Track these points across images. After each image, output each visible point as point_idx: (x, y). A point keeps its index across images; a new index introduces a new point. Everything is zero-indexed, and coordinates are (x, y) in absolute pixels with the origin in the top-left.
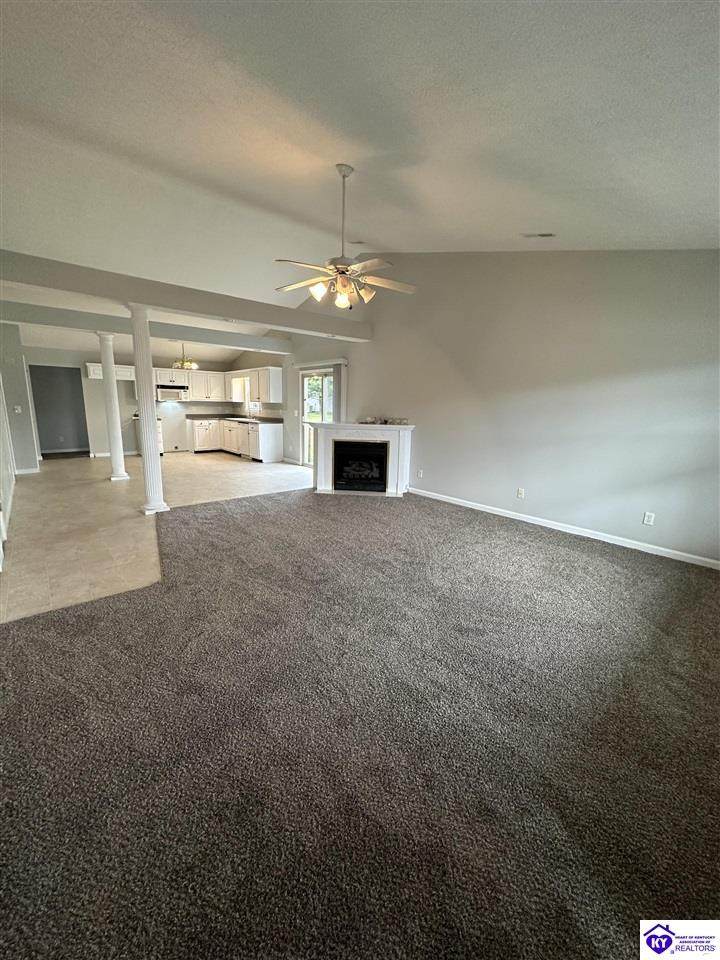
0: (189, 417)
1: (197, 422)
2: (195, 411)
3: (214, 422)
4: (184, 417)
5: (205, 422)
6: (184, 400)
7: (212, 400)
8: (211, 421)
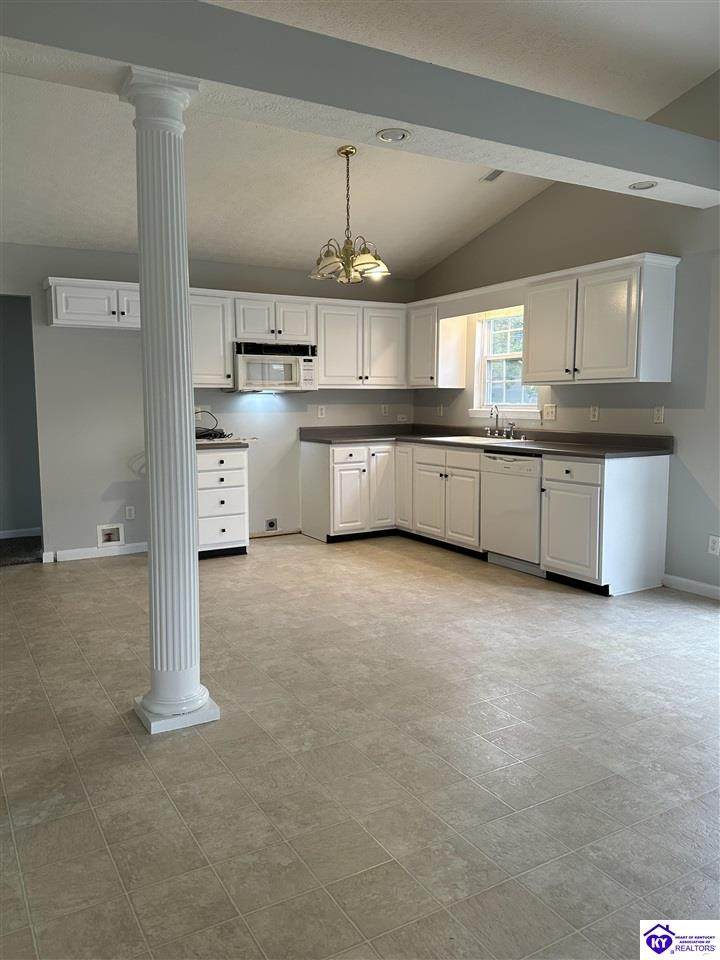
0: (307, 434)
1: (339, 452)
2: (325, 417)
3: (382, 449)
4: (294, 435)
5: (361, 451)
6: (304, 387)
7: (372, 384)
8: (374, 448)
